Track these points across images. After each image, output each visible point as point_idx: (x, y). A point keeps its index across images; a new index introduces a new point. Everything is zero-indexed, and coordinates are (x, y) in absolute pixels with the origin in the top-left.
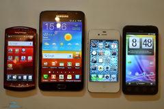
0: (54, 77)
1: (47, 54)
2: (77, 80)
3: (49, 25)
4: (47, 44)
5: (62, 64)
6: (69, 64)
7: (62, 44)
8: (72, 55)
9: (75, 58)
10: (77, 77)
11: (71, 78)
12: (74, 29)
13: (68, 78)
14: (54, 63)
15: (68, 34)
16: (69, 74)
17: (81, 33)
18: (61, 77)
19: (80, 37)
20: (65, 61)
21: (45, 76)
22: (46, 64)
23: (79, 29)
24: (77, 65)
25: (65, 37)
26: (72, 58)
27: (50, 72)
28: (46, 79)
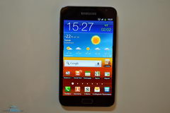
0: (78, 89)
1: (70, 61)
2: (107, 93)
3: (72, 25)
4: (69, 48)
5: (88, 74)
6: (97, 74)
7: (88, 48)
8: (100, 62)
9: (104, 66)
10: (107, 89)
11: (99, 91)
12: (103, 29)
15: (96, 37)
16: (97, 86)
17: (112, 34)
18: (87, 89)
19: (111, 41)
20: (92, 70)
21: (67, 88)
22: (68, 73)
23: (110, 29)
25: (92, 40)
26: (100, 66)
27: (73, 84)
28: (68, 92)
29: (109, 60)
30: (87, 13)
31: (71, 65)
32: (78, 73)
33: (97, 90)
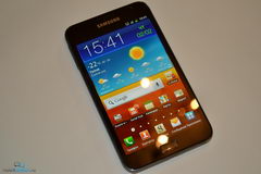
0: (145, 135)
1: (112, 99)
2: (193, 120)
3: (91, 48)
4: (103, 81)
6: (164, 99)
7: (131, 69)
8: (159, 80)
9: (167, 84)
11: (179, 123)
12: (140, 35)
13: (174, 125)
14: (132, 109)
15: (135, 48)
16: (173, 117)
17: (156, 36)
18: (160, 129)
19: (159, 44)
20: (152, 96)
21: (128, 140)
22: (118, 117)
24: (177, 96)
25: (131, 55)
26: (162, 86)
27: (133, 130)
28: (131, 146)
29: (171, 72)
30: (105, 24)
31: (116, 105)
32: (133, 110)
33: (175, 122)
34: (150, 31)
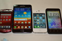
0: (19, 27)
2: (29, 28)
4: (16, 15)
7: (22, 15)
8: (27, 19)
15: (25, 12)
16: (26, 26)
19: (30, 13)
21: (15, 27)
26: (27, 20)
27: (17, 25)
28: (15, 28)
29: (30, 18)
31: (16, 20)
34: (30, 10)
